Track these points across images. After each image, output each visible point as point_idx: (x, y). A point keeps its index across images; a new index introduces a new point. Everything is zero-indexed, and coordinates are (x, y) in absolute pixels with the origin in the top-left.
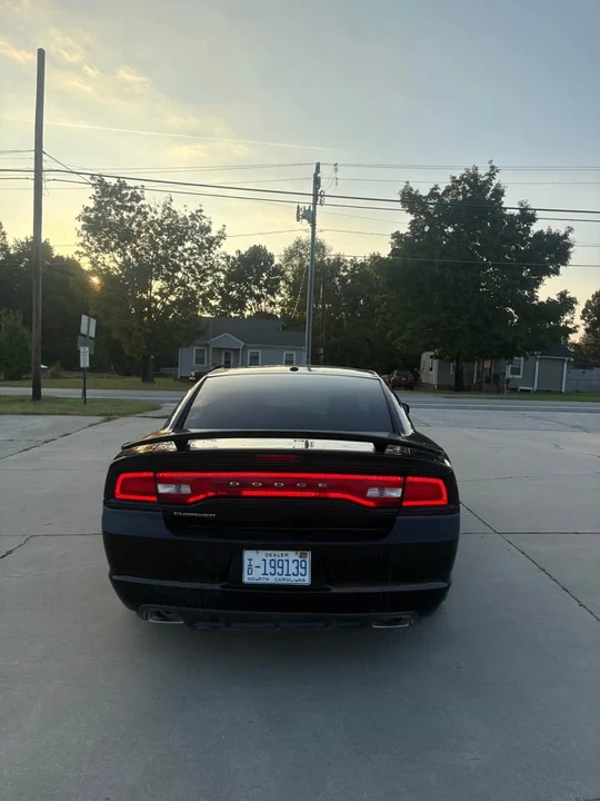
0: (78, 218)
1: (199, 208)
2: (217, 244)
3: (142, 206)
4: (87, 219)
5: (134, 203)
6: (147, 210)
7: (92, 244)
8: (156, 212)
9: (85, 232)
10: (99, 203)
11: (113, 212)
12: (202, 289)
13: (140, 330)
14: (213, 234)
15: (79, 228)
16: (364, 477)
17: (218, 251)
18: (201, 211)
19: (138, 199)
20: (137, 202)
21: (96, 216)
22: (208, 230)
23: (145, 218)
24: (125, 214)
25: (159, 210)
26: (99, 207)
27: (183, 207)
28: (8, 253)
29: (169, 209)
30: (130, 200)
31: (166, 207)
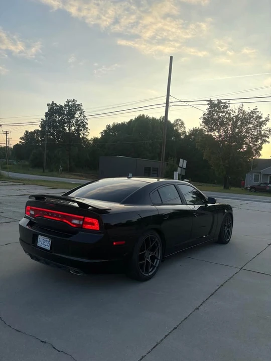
0: (201, 119)
1: (255, 108)
2: (265, 124)
3: (229, 110)
4: (204, 118)
5: (225, 110)
6: (231, 112)
7: (206, 129)
8: (235, 112)
9: (203, 124)
10: (210, 111)
11: (215, 114)
12: (256, 145)
13: (224, 165)
14: (263, 119)
15: (201, 123)
16: (73, 215)
17: (264, 127)
18: (256, 109)
19: (227, 107)
20: (226, 108)
21: (208, 117)
22: (260, 118)
23: (230, 115)
24: (221, 115)
25: (237, 111)
26: (210, 113)
27: (248, 108)
28: (186, 135)
29: (241, 110)
30: (223, 108)
31: (240, 109)
